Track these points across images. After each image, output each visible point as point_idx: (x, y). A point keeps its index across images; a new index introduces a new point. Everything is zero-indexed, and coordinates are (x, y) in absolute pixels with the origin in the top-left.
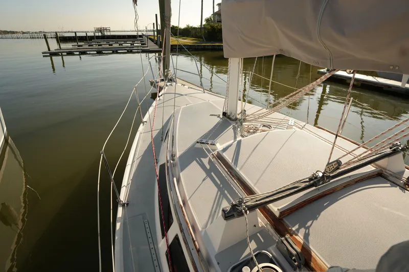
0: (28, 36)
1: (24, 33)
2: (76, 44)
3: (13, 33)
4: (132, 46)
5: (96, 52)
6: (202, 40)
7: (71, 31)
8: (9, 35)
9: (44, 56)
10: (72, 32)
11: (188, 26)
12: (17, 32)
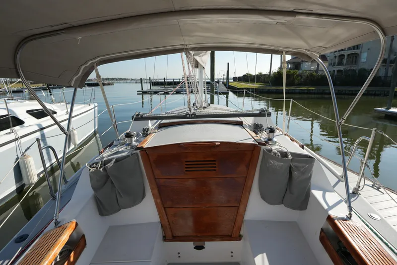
0: (134, 81)
1: (132, 80)
3: (125, 79)
5: (175, 93)
6: (268, 84)
9: (138, 94)
11: (261, 74)
12: (128, 79)
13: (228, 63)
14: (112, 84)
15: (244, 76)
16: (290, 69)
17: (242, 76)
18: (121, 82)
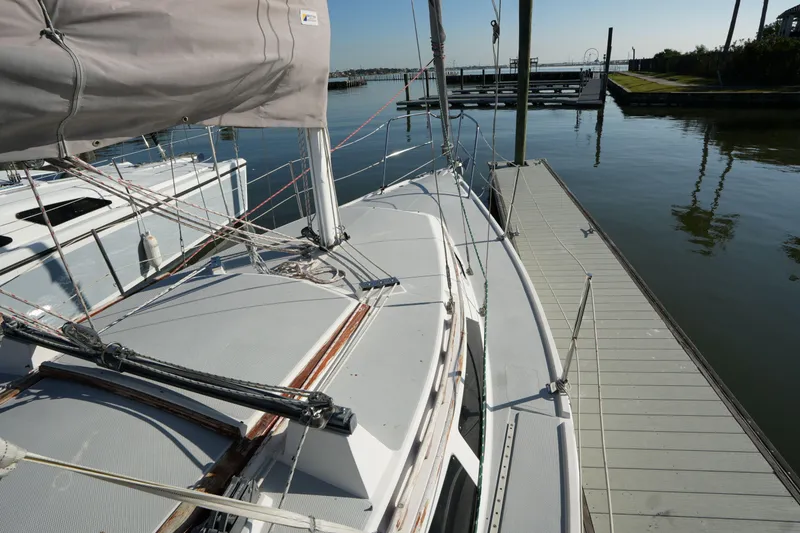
2: (458, 89)
3: (387, 71)
4: (557, 94)
5: (476, 105)
7: (477, 65)
8: (391, 75)
9: (398, 109)
10: (480, 68)
13: (611, 30)
14: (364, 83)
15: (659, 56)
16: (792, 35)
17: (651, 56)
18: (384, 76)
